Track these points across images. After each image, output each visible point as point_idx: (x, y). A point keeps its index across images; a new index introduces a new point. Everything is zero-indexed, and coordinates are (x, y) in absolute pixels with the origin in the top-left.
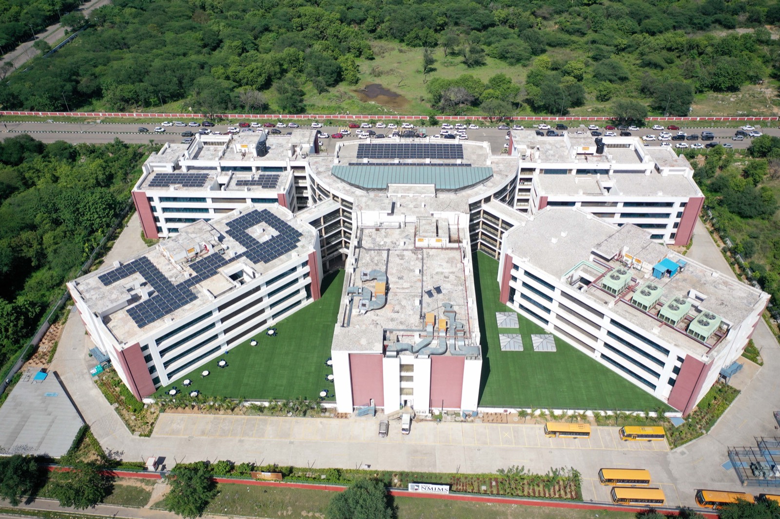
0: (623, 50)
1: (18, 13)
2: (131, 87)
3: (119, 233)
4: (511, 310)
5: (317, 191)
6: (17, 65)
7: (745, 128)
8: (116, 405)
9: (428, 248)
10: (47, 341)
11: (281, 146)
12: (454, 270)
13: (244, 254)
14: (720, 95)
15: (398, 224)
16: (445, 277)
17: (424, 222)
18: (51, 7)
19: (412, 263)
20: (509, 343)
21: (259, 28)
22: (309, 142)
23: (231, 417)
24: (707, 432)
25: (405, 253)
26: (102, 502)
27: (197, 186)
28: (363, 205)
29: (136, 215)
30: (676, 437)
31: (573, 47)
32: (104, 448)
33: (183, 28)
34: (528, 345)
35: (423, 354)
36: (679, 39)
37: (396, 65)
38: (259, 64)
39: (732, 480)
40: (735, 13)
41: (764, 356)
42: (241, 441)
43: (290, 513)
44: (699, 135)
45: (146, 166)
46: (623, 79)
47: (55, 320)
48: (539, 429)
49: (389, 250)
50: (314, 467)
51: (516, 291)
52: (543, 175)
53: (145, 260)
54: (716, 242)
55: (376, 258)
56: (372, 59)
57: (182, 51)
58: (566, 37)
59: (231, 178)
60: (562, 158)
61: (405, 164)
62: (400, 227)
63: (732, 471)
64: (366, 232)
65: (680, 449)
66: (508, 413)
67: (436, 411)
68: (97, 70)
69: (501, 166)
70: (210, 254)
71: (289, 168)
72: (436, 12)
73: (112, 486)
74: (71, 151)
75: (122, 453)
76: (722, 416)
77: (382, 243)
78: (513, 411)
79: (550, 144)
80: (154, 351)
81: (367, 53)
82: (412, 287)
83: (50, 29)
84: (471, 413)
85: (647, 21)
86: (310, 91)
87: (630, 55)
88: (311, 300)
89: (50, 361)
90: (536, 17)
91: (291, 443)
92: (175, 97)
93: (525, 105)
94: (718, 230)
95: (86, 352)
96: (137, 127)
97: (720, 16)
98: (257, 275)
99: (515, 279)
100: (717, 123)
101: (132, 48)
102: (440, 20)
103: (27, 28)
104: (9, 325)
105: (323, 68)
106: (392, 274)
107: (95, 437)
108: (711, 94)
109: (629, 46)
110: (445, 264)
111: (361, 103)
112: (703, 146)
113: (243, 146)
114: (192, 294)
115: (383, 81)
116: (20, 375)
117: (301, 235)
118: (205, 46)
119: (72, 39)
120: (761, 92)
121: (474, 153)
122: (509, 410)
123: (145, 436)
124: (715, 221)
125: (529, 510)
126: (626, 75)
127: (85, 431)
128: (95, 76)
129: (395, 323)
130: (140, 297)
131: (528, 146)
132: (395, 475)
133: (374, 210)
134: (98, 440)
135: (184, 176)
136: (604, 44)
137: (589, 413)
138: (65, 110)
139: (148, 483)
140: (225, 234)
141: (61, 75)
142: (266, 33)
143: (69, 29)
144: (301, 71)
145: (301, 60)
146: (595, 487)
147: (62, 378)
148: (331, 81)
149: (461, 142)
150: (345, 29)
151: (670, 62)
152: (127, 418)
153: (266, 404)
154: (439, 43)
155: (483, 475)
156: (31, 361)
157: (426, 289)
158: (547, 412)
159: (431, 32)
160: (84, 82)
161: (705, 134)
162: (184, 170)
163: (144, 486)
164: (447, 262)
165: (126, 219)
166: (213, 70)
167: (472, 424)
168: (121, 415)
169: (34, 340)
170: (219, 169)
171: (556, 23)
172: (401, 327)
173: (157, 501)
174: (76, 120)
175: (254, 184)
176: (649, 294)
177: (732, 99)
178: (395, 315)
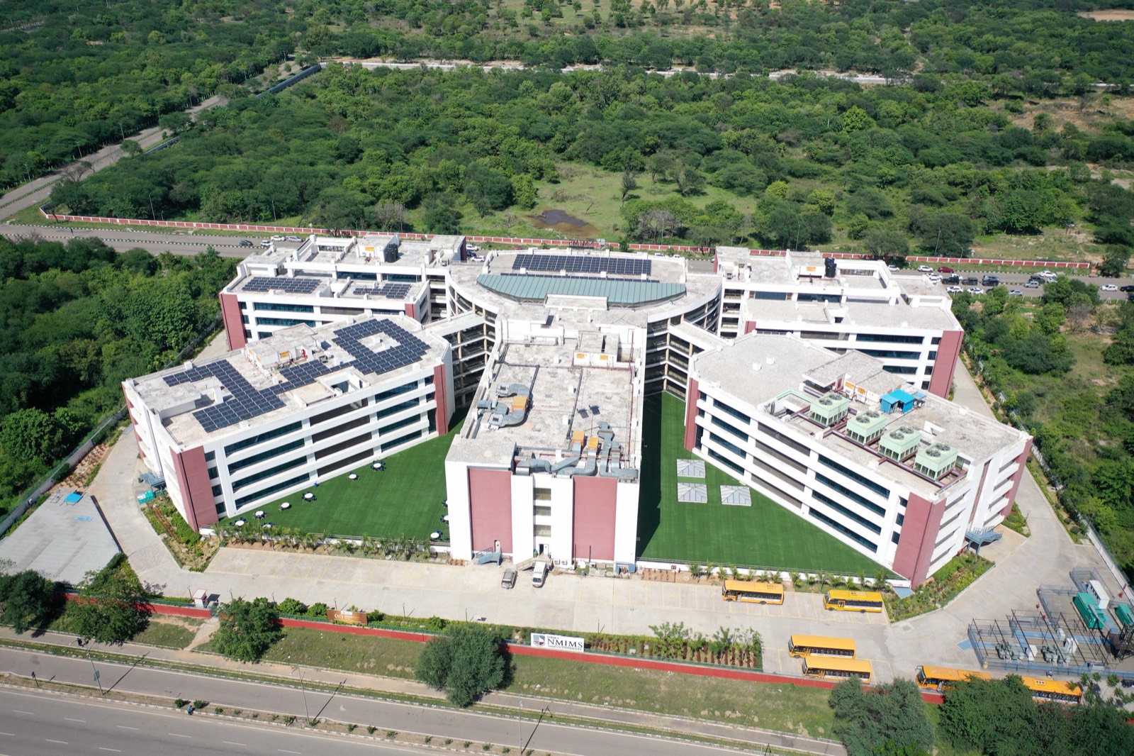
0: (891, 183)
1: (106, 111)
2: (239, 194)
3: (199, 352)
4: (697, 458)
5: (457, 304)
6: (97, 168)
7: (1042, 274)
8: (166, 535)
9: (590, 367)
10: (86, 464)
11: (418, 253)
12: (620, 390)
13: (352, 363)
14: (1014, 238)
15: (554, 340)
16: (607, 398)
17: (587, 337)
18: (150, 107)
19: (566, 382)
20: (690, 494)
21: (412, 140)
22: (453, 248)
23: (311, 556)
24: (942, 606)
25: (559, 371)
26: (131, 638)
27: (305, 292)
28: (511, 314)
29: (223, 334)
30: (900, 610)
31: (824, 178)
32: (141, 581)
33: (314, 135)
34: (714, 497)
35: (564, 473)
36: (965, 172)
37: (587, 190)
38: (406, 178)
39: (970, 662)
40: (1045, 146)
41: (1032, 526)
42: (319, 583)
43: (372, 665)
44: (980, 279)
45: (242, 266)
46: (887, 214)
47: (100, 441)
48: (716, 591)
49: (538, 367)
50: (411, 616)
51: (704, 431)
52: (754, 300)
53: (225, 364)
54: (986, 398)
55: (520, 375)
56: (556, 182)
57: (309, 160)
58: (816, 166)
59: (348, 286)
60: (780, 280)
61: (573, 277)
62: (557, 343)
63: (972, 651)
64: (512, 347)
65: (902, 624)
66: (677, 570)
67: (582, 564)
68: (197, 176)
69: (699, 285)
70: (308, 360)
71: (424, 278)
72: (645, 130)
73: (147, 623)
74: (151, 261)
75: (164, 586)
76: (966, 590)
77: (531, 359)
78: (685, 568)
79: (766, 265)
80: (221, 462)
81: (549, 174)
82: (561, 405)
83: (145, 132)
84: (627, 567)
85: (926, 151)
86: (469, 214)
87: (900, 190)
88: (435, 434)
89: (88, 485)
90: (779, 142)
91: (385, 588)
92: (292, 211)
93: (752, 239)
94: (988, 384)
95: (136, 476)
96: (239, 240)
97: (1024, 149)
98: (364, 384)
99: (702, 413)
100: (1006, 267)
101: (245, 154)
102: (650, 140)
103: (115, 128)
104: (41, 437)
105: (488, 185)
106: (538, 392)
107: (133, 568)
108: (1003, 236)
109: (899, 179)
110: (608, 384)
111: (535, 229)
112: (982, 292)
113: (368, 249)
114: (279, 400)
115: (568, 207)
116: (46, 498)
117: (428, 347)
118: (340, 156)
119: (171, 144)
120: (1070, 237)
121: (665, 270)
122: (679, 566)
123: (197, 570)
124: (986, 374)
125: (690, 679)
126: (890, 210)
127: (120, 560)
128: (195, 184)
129: (533, 442)
130: (213, 401)
131: (736, 264)
132: (517, 631)
133: (524, 319)
134: (136, 572)
135: (289, 281)
136: (866, 174)
137: (785, 576)
138: (150, 218)
139: (192, 622)
140: (330, 343)
141: (150, 177)
142: (421, 147)
143: (169, 132)
144: (460, 190)
145: (461, 176)
146: (782, 658)
147: (100, 503)
148: (499, 202)
149: (651, 258)
150: (524, 143)
151: (952, 198)
152: (177, 550)
153: (359, 543)
154: (646, 167)
155: (634, 637)
156: (63, 483)
157: (579, 407)
158: (729, 571)
159: (637, 153)
160: (179, 190)
161: (987, 278)
162: (290, 275)
163: (187, 626)
164: (612, 383)
165: (209, 338)
166: (346, 180)
167: (627, 581)
168: (170, 547)
169: (71, 460)
170: (335, 276)
171: (804, 151)
172: (540, 446)
173: (202, 642)
174: (161, 230)
175: (377, 293)
176: (867, 421)
177: (1030, 243)
178: (536, 434)
